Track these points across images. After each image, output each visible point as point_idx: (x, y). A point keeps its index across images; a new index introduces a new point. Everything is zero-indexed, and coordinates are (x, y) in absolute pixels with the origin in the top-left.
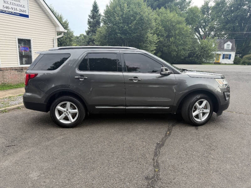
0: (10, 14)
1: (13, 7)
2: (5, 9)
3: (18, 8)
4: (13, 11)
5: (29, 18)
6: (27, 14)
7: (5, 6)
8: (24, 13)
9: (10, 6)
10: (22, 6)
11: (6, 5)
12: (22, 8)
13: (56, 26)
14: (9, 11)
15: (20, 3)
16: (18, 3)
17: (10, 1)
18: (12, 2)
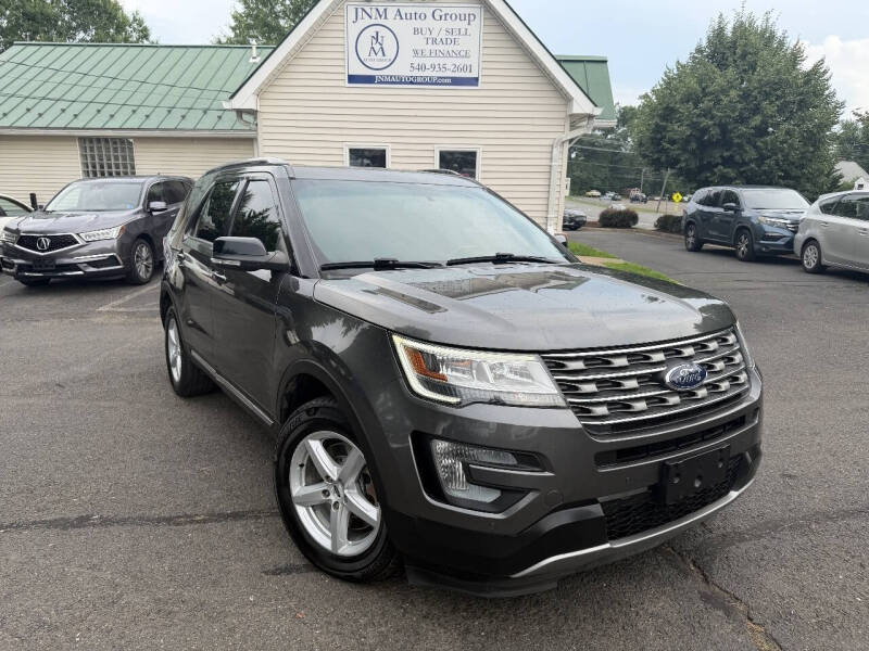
0: (427, 83)
1: (436, 61)
2: (416, 73)
3: (449, 62)
4: (435, 74)
5: (480, 85)
6: (474, 75)
7: (415, 66)
8: (468, 75)
9: (428, 62)
10: (463, 53)
11: (417, 61)
12: (459, 62)
13: (567, 99)
14: (424, 78)
15: (456, 48)
16: (450, 48)
17: (430, 46)
18: (435, 47)
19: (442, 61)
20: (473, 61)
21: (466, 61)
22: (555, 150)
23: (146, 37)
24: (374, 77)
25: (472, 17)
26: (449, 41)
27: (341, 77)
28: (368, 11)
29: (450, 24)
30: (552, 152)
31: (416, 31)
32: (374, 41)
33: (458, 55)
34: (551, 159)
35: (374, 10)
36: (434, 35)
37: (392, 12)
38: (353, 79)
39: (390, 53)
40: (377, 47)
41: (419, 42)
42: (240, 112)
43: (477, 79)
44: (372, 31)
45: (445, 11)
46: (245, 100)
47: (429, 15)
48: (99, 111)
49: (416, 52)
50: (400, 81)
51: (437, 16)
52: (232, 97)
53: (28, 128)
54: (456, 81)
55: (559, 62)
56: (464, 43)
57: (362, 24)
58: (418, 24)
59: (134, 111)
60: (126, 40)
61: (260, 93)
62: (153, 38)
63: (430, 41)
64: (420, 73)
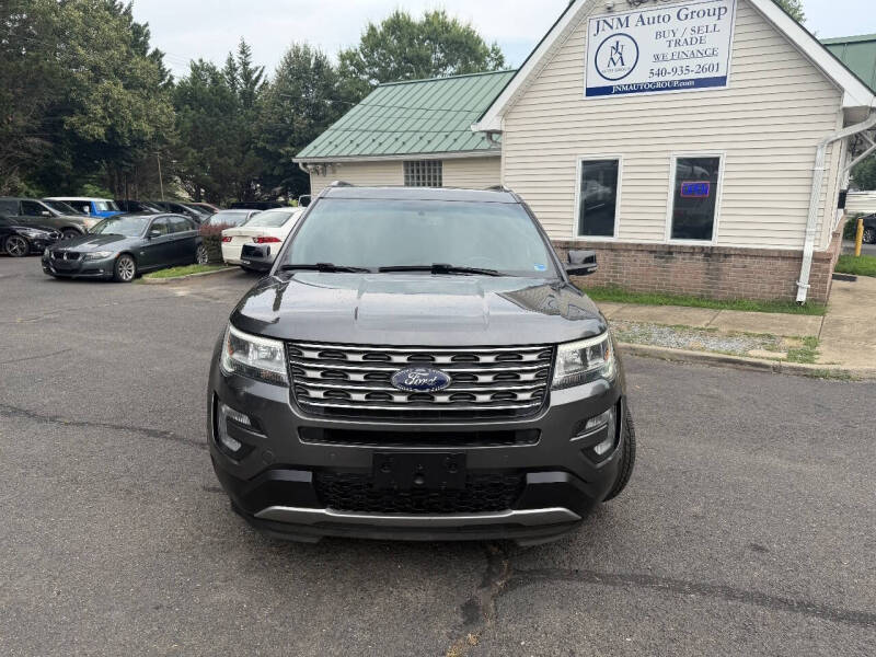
1: (677, 64)
2: (655, 79)
3: (693, 63)
4: (677, 78)
5: (728, 85)
6: (721, 74)
7: (655, 71)
8: (714, 75)
9: (669, 66)
10: (710, 52)
11: (657, 66)
12: (704, 61)
13: (839, 90)
14: (663, 83)
15: (701, 47)
16: (695, 48)
17: (673, 49)
18: (678, 49)
19: (684, 63)
20: (721, 59)
21: (714, 60)
22: (819, 152)
23: (501, 64)
24: (611, 87)
25: (723, 11)
26: (694, 40)
27: (580, 91)
28: (610, 22)
29: (696, 22)
30: (816, 154)
31: (659, 35)
32: (614, 51)
33: (703, 54)
34: (814, 162)
35: (616, 20)
36: (678, 36)
37: (634, 18)
38: (591, 92)
39: (629, 62)
40: (616, 57)
41: (661, 46)
42: (490, 133)
43: (724, 78)
44: (612, 42)
45: (691, 8)
46: (491, 122)
47: (674, 16)
48: (421, 138)
49: (657, 57)
50: (639, 89)
51: (682, 16)
52: (479, 120)
53: (370, 155)
54: (699, 83)
55: (825, 46)
56: (711, 41)
57: (602, 36)
58: (662, 27)
59: (447, 136)
60: (484, 69)
61: (505, 114)
62: (506, 65)
63: (673, 44)
64: (661, 79)
